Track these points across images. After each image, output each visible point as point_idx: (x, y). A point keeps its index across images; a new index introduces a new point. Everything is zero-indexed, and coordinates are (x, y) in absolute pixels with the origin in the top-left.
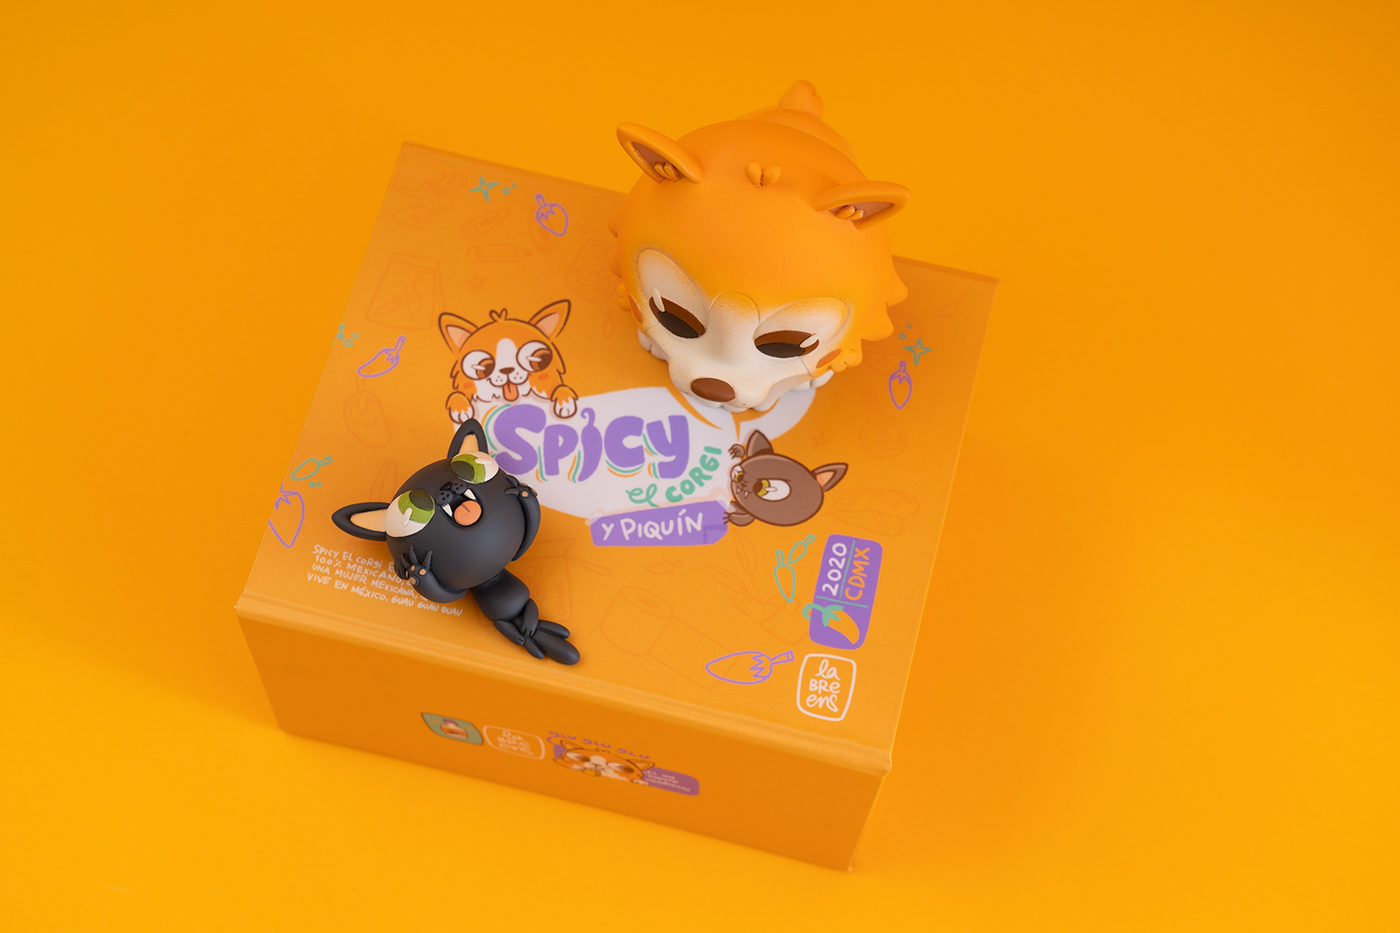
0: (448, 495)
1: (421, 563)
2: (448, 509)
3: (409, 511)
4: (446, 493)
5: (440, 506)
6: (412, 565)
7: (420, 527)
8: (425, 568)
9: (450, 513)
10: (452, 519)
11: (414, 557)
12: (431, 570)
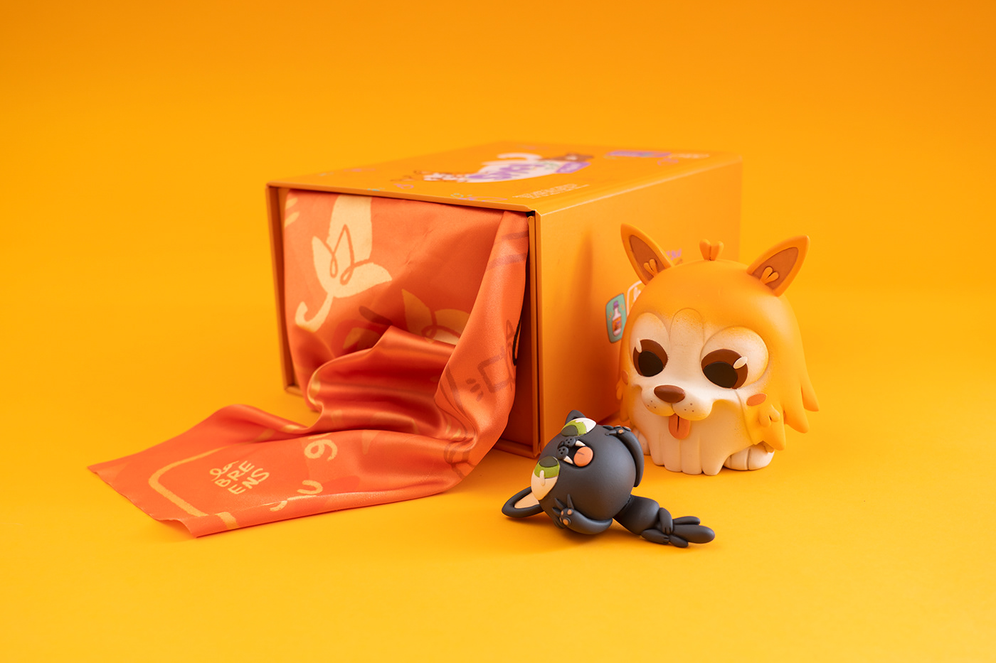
0: (564, 450)
1: (566, 507)
2: (568, 459)
3: (542, 473)
4: (562, 448)
5: (561, 460)
6: (561, 511)
7: (554, 480)
8: (570, 508)
9: (571, 462)
10: (574, 465)
11: (559, 505)
12: (576, 509)
